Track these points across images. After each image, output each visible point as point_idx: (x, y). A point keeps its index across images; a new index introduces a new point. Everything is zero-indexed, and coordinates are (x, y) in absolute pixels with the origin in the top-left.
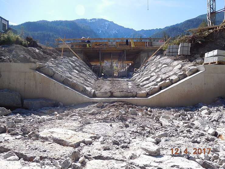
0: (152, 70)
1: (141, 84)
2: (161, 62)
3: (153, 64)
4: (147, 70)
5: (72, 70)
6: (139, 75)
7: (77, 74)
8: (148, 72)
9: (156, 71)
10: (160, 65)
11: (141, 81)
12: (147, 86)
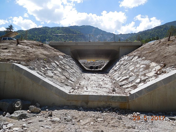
0: (130, 70)
1: (120, 84)
2: (139, 62)
3: (131, 64)
4: (125, 70)
5: (55, 68)
6: (118, 73)
7: (60, 72)
8: (126, 71)
9: (135, 71)
10: (138, 66)
11: (120, 80)
12: (127, 87)
